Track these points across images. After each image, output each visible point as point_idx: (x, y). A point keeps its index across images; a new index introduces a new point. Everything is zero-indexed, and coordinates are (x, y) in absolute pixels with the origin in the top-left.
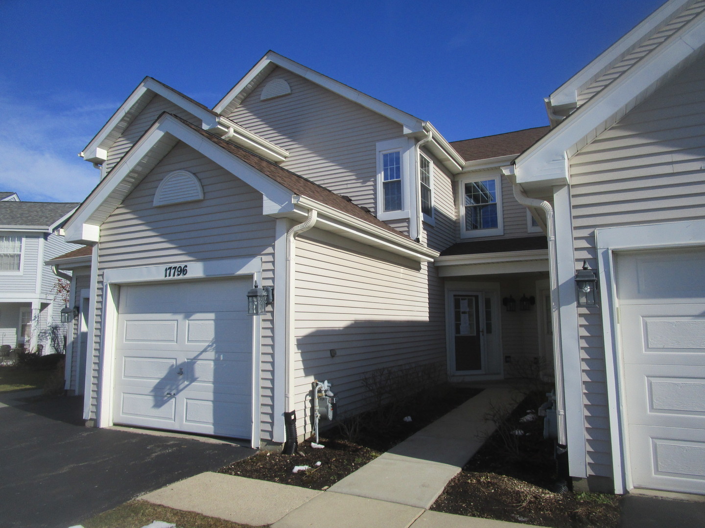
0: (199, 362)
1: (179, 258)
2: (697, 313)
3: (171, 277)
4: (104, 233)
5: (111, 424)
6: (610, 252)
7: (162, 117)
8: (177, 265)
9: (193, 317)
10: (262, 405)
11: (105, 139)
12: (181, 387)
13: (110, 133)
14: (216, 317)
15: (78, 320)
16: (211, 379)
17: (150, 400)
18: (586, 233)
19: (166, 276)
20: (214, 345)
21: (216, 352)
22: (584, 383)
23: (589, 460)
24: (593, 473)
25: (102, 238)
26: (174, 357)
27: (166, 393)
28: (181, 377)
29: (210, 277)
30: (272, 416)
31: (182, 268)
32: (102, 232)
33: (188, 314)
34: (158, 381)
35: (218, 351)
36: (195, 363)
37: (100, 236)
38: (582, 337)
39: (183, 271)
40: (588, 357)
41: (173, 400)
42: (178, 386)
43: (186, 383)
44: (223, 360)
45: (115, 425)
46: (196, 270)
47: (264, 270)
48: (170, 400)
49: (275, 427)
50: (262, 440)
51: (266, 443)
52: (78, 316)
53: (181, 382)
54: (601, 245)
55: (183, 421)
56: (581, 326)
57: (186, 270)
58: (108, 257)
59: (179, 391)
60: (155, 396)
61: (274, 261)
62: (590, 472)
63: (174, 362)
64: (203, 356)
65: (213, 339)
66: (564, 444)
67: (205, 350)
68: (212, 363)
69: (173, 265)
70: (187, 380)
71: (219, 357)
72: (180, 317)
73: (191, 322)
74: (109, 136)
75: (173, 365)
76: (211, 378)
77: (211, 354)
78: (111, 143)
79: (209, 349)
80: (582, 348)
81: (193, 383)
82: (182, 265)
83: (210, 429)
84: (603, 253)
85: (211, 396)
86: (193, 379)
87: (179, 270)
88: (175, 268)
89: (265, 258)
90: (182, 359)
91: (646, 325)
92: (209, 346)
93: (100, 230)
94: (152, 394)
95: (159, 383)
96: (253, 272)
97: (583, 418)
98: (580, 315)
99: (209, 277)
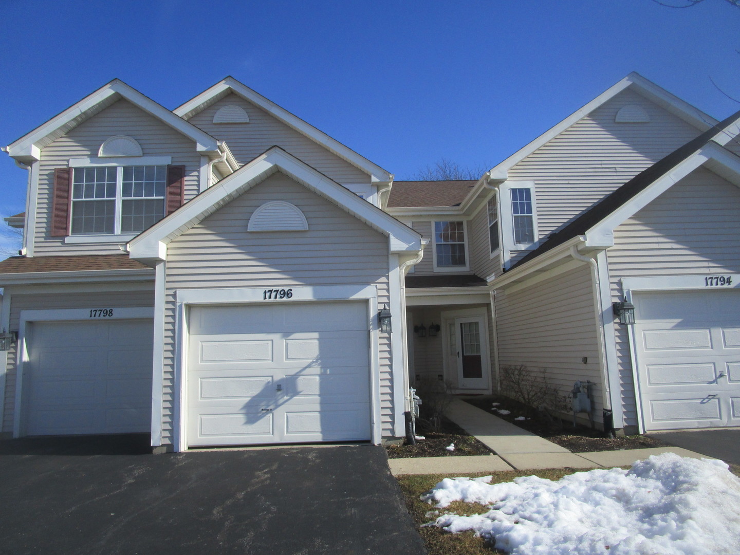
0: (301, 378)
1: (283, 282)
2: (669, 328)
3: (272, 299)
4: (170, 252)
5: (186, 448)
6: (631, 292)
7: (272, 150)
8: (280, 289)
9: (291, 337)
10: (382, 408)
11: (46, 136)
12: (281, 401)
13: (55, 131)
14: (320, 335)
15: (16, 348)
16: (318, 392)
17: (242, 418)
18: (616, 280)
19: (265, 298)
20: (320, 361)
21: (321, 368)
22: (620, 370)
23: (624, 417)
24: (627, 425)
25: (169, 257)
26: (269, 375)
27: (261, 409)
28: (279, 392)
29: (323, 300)
30: (392, 416)
31: (286, 291)
32: (168, 250)
33: (286, 334)
34: (248, 399)
35: (324, 367)
36: (297, 378)
37: (167, 255)
38: (617, 343)
39: (288, 294)
40: (621, 355)
41: (270, 415)
42: (276, 401)
43: (286, 398)
44: (329, 374)
45: (189, 448)
46: (303, 293)
47: (379, 296)
48: (265, 415)
49: (396, 425)
50: (383, 437)
51: (386, 440)
52: (16, 342)
53: (280, 397)
54: (625, 288)
55: (284, 433)
56: (616, 336)
57: (291, 293)
58: (178, 277)
59: (277, 406)
60: (247, 414)
61: (389, 289)
62: (625, 424)
63: (270, 379)
64: (308, 371)
65: (318, 356)
66: (610, 409)
67: (309, 366)
68: (317, 378)
69: (274, 289)
70: (287, 395)
71: (325, 371)
72: (276, 337)
73: (288, 341)
74: (53, 134)
75: (269, 382)
76: (317, 390)
77: (317, 370)
78: (49, 142)
79: (314, 364)
80: (618, 350)
81: (295, 398)
82: (286, 289)
83: (318, 437)
84: (627, 293)
85: (318, 408)
86: (295, 393)
87: (282, 293)
88: (277, 291)
89: (379, 286)
90: (279, 376)
91: (645, 335)
92: (313, 362)
93: (168, 249)
94: (243, 411)
95: (250, 401)
96: (368, 297)
97: (620, 392)
98: (616, 330)
99: (319, 300)
